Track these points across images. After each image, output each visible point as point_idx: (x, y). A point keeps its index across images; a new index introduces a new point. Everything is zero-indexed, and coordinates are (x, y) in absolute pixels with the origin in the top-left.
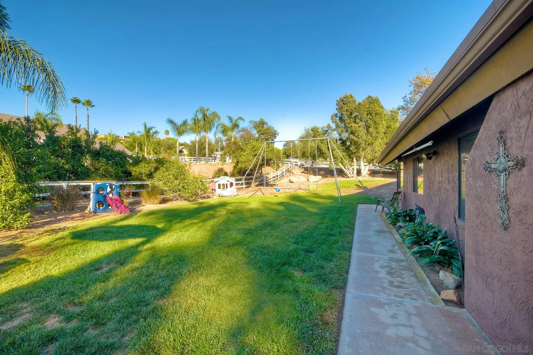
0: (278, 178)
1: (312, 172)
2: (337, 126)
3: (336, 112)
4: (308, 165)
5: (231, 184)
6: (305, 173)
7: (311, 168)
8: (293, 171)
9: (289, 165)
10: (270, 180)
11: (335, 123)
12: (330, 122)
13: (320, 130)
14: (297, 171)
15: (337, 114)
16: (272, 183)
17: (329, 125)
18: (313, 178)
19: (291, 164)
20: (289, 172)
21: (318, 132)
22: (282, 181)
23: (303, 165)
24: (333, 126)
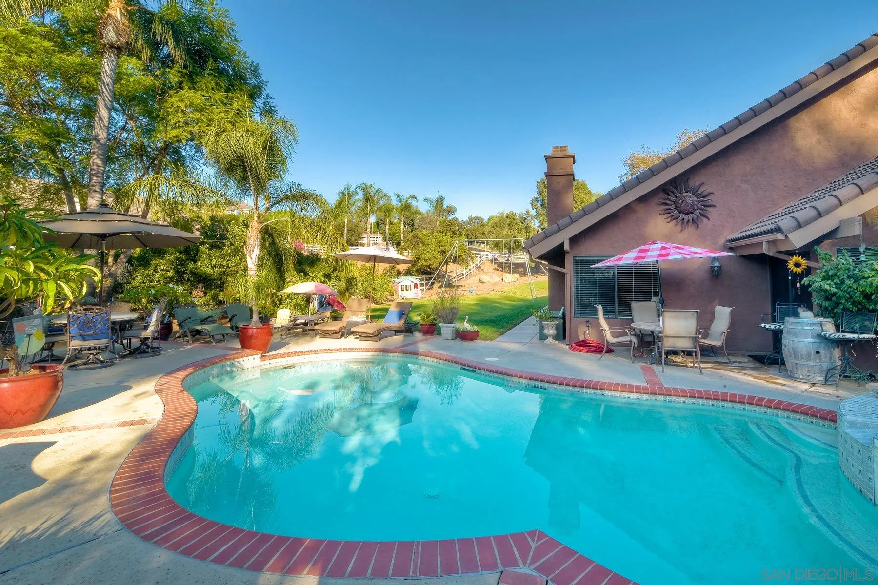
0: (464, 276)
1: (507, 269)
2: (538, 212)
3: (537, 196)
4: (502, 260)
5: (416, 285)
6: (498, 270)
7: (506, 263)
8: (483, 267)
9: (478, 259)
10: (453, 280)
11: (535, 210)
12: (530, 207)
13: (517, 217)
14: (489, 267)
15: (537, 198)
16: (456, 284)
17: (527, 212)
18: (509, 277)
19: (480, 258)
20: (477, 268)
21: (514, 219)
22: (469, 281)
23: (495, 259)
24: (534, 213)
